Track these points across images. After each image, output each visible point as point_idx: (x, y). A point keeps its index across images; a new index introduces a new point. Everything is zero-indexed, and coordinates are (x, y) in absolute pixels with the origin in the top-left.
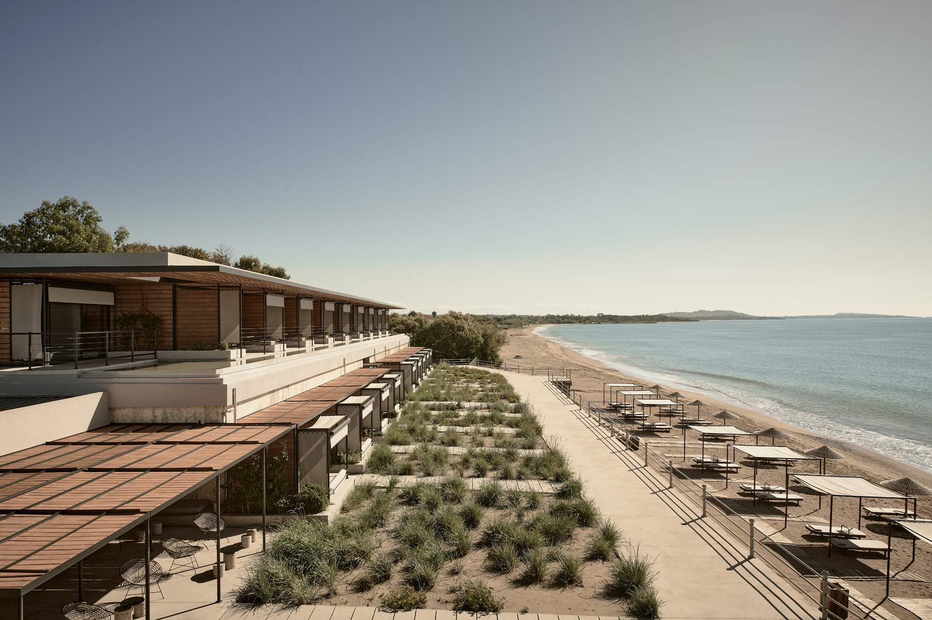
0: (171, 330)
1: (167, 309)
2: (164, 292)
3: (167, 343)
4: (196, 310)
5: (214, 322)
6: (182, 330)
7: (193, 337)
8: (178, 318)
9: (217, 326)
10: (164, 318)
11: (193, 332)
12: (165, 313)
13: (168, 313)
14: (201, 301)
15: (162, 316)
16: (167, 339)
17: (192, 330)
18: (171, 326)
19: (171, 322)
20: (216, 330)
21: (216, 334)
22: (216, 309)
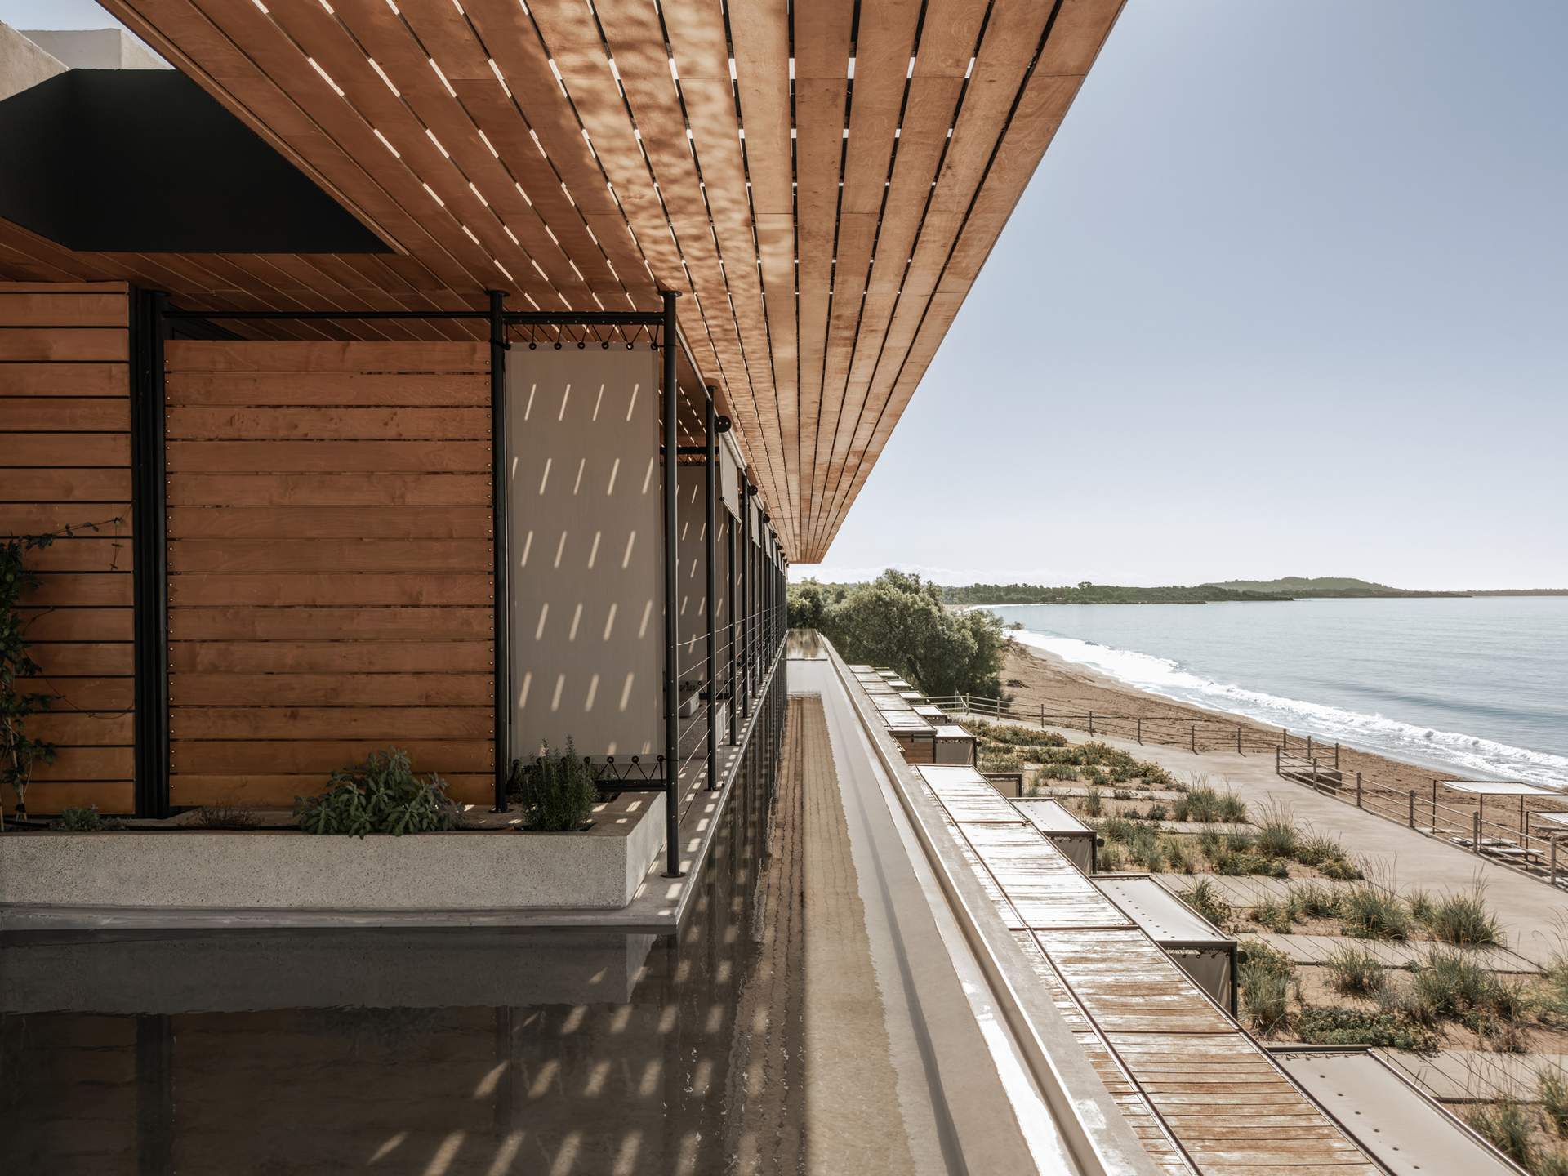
0: (122, 659)
1: (84, 485)
2: (61, 346)
3: (86, 763)
4: (318, 500)
5: (459, 591)
6: (207, 655)
7: (293, 711)
8: (178, 557)
9: (483, 623)
10: (59, 554)
11: (295, 671)
12: (62, 517)
13: (97, 515)
14: (359, 423)
15: (45, 539)
16: (82, 726)
17: (290, 654)
18: (124, 622)
19: (124, 588)
20: (483, 653)
21: (481, 689)
22: (478, 490)
